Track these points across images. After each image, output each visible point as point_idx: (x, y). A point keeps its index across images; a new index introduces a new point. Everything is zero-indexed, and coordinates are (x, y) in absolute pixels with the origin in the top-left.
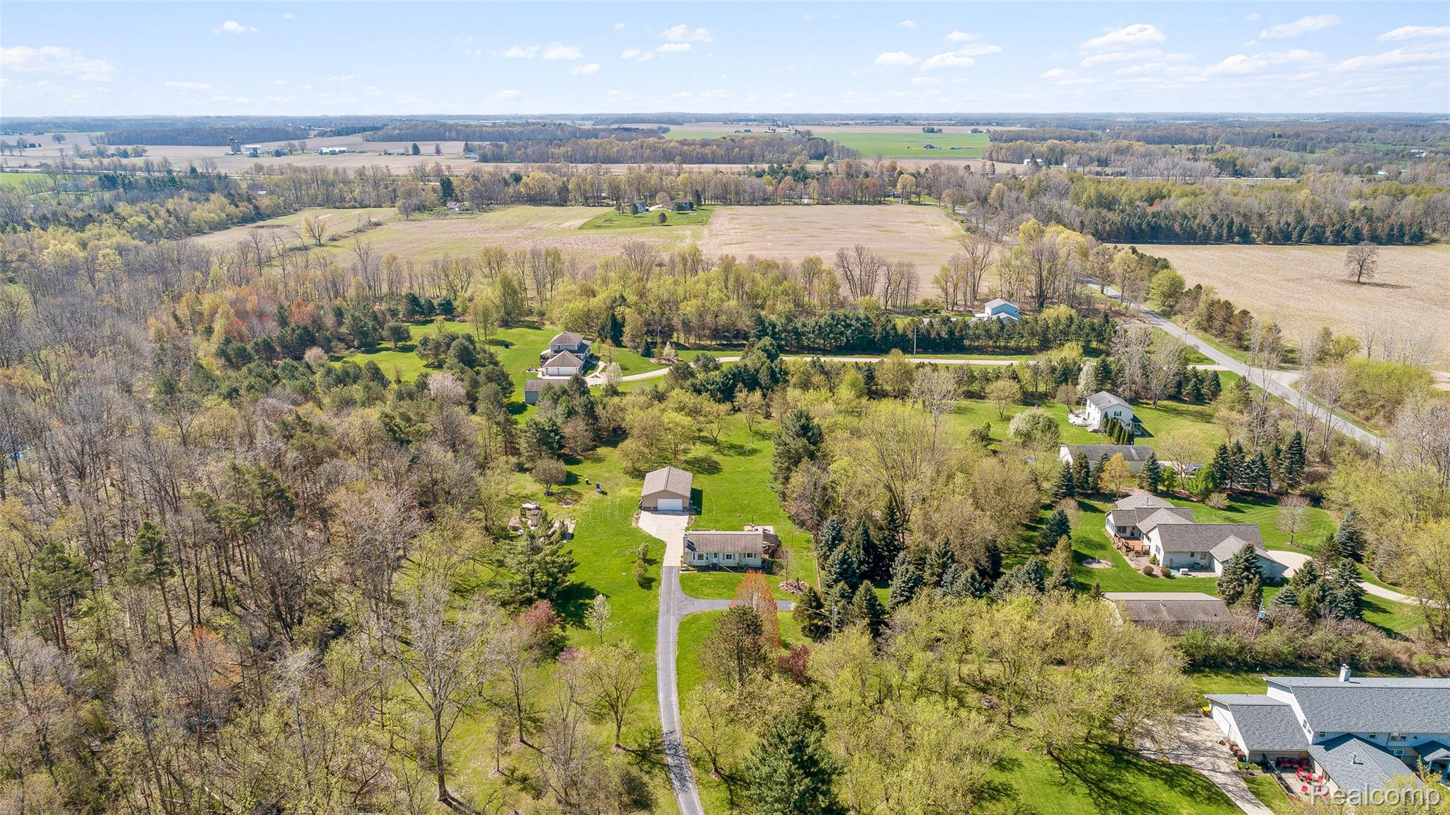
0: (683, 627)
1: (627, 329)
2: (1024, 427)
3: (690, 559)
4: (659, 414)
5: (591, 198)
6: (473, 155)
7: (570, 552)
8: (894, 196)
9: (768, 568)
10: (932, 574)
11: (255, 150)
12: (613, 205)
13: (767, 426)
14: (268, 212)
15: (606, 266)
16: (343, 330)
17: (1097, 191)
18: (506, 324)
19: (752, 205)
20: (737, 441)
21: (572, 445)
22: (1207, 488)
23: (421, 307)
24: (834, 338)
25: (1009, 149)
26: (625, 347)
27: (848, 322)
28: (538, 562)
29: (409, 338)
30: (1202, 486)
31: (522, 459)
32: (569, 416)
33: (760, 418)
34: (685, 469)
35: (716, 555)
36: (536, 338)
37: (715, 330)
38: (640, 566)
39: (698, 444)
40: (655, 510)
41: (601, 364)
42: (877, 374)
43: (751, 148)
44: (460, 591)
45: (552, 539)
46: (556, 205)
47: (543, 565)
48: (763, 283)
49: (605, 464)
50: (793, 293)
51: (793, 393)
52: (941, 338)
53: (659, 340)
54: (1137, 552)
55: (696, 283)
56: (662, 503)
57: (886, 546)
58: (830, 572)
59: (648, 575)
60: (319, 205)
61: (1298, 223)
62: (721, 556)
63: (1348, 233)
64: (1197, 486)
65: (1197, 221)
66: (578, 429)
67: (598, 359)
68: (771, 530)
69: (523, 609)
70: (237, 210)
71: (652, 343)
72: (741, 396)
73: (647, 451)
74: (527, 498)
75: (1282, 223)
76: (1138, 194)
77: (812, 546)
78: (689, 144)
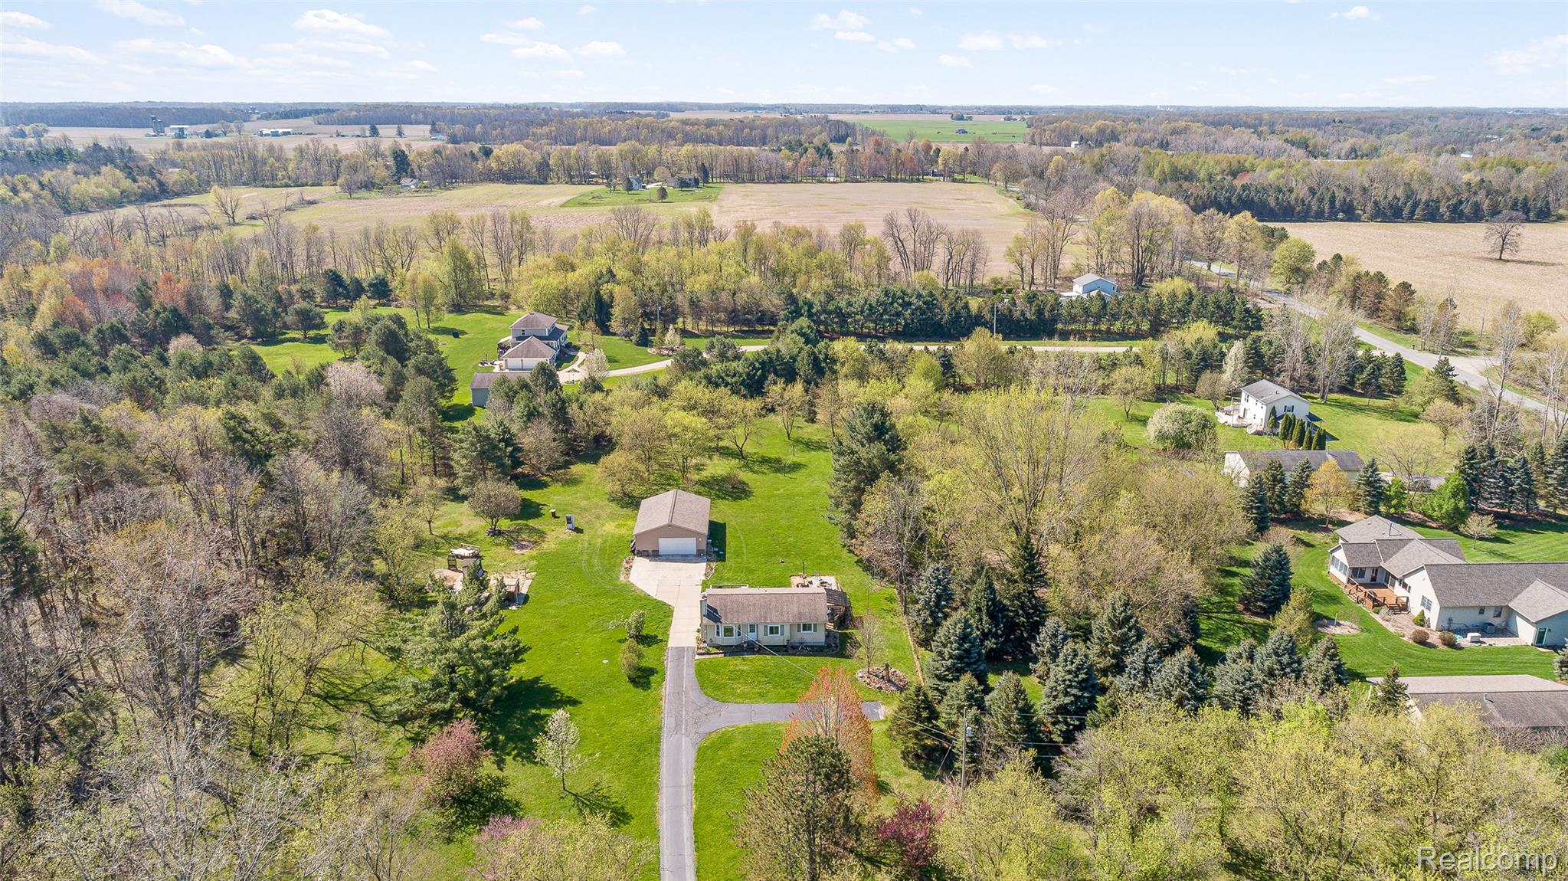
0: (706, 755)
1: (616, 311)
2: (1170, 428)
3: (712, 635)
4: (660, 414)
5: (578, 175)
6: (440, 136)
7: (515, 631)
8: (934, 174)
9: (837, 645)
10: (1103, 653)
11: (182, 130)
12: (603, 184)
13: (810, 432)
14: (177, 188)
15: (590, 236)
16: (233, 314)
17: (1172, 164)
18: (458, 309)
19: (768, 182)
20: (772, 454)
21: (534, 461)
22: (1456, 509)
23: (345, 288)
24: (889, 321)
25: (1053, 131)
26: (614, 334)
27: (907, 299)
28: (455, 650)
29: (322, 325)
30: (1448, 506)
31: (458, 482)
32: (529, 419)
33: (800, 421)
34: (698, 493)
35: (752, 628)
36: (494, 325)
37: (733, 311)
38: (631, 650)
39: (716, 457)
40: (655, 555)
41: (581, 355)
42: (955, 361)
43: (764, 128)
44: (333, 697)
45: (485, 609)
46: (535, 183)
47: (466, 655)
48: (793, 255)
49: (581, 487)
50: (831, 267)
51: (847, 387)
52: (1026, 319)
53: (658, 325)
54: (1391, 608)
55: (707, 254)
56: (666, 544)
57: (1022, 608)
58: (941, 654)
59: (644, 663)
60: (245, 184)
61: (1408, 197)
62: (761, 629)
63: (1467, 209)
64: (1440, 507)
65: (1293, 196)
66: (542, 437)
67: (577, 349)
68: (832, 582)
69: (436, 729)
70: (135, 186)
71: (649, 330)
72: (775, 389)
73: (642, 467)
74: (460, 540)
75: (1390, 198)
76: (1218, 168)
77: (899, 607)
78: (693, 124)
